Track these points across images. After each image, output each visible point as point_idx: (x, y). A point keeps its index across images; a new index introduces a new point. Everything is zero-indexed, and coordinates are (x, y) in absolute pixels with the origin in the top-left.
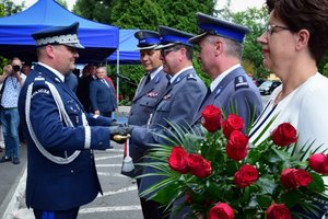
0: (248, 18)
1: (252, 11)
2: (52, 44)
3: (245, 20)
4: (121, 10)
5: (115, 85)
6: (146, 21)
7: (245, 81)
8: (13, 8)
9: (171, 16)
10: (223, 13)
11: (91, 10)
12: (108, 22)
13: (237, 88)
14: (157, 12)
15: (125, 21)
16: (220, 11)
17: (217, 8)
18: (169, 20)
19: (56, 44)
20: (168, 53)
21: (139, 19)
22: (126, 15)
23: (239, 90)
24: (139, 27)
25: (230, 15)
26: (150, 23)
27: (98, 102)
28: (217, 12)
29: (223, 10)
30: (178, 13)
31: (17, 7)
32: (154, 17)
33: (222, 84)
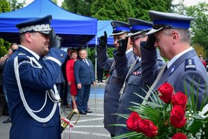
0: (198, 11)
1: (202, 5)
2: (30, 32)
3: (196, 12)
4: (99, 5)
5: (94, 63)
6: (118, 13)
7: (193, 64)
8: (17, 5)
9: (138, 10)
10: (178, 7)
11: (76, 6)
12: (89, 15)
13: (186, 69)
14: (127, 7)
15: (101, 14)
16: (176, 6)
17: (173, 3)
18: (136, 13)
19: (33, 31)
20: (137, 39)
21: (112, 12)
22: (103, 9)
23: (187, 72)
24: (112, 18)
25: (185, 9)
26: (121, 16)
27: (80, 77)
28: (174, 6)
29: (179, 5)
30: (144, 7)
31: (20, 4)
32: (124, 11)
33: (176, 64)
